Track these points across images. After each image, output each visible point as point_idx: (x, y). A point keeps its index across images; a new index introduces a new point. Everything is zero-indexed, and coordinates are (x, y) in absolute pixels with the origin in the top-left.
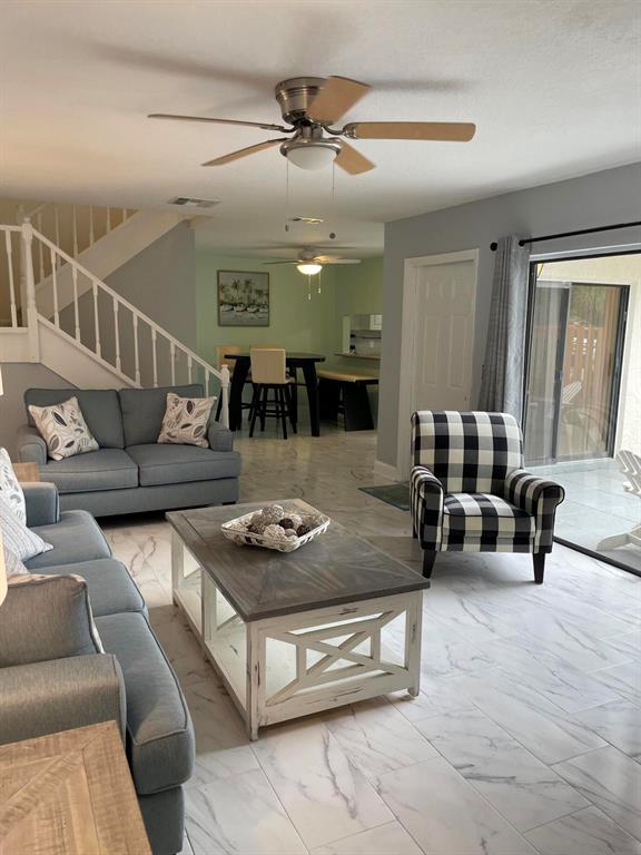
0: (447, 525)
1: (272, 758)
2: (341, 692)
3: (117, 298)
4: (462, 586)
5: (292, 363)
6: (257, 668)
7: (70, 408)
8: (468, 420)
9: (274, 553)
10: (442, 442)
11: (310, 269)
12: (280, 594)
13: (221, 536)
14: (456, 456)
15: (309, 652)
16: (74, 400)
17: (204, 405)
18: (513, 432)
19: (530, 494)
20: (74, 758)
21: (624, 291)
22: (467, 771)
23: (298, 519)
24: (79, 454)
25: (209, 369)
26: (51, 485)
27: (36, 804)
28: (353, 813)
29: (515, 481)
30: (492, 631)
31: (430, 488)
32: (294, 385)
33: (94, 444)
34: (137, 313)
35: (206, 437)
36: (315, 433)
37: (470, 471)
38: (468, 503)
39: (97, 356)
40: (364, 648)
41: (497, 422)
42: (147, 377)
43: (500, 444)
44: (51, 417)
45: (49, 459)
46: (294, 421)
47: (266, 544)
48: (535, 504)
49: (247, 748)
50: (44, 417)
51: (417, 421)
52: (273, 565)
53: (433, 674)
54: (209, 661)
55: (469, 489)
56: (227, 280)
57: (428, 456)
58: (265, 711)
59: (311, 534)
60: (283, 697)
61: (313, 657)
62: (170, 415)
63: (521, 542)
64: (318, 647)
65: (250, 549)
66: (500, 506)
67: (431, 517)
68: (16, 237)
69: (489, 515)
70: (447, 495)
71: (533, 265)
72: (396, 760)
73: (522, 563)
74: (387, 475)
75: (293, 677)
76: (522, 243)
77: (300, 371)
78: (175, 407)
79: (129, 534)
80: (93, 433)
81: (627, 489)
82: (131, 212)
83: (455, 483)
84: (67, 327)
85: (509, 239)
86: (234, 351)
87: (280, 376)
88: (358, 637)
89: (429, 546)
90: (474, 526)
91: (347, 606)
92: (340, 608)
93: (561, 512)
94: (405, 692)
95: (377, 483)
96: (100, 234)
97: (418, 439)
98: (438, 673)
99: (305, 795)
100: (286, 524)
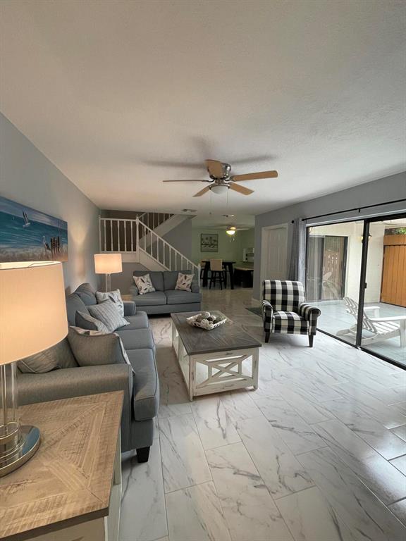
0: (274, 323)
1: (197, 409)
2: (226, 385)
3: (165, 242)
4: (279, 347)
5: (225, 264)
6: (193, 373)
7: (147, 277)
8: (284, 284)
9: (205, 330)
10: (274, 291)
11: (231, 232)
12: (203, 346)
13: (186, 323)
14: (279, 297)
15: (213, 369)
16: (148, 275)
17: (190, 277)
18: (301, 288)
19: (307, 312)
20: (103, 405)
21: (346, 239)
22: (273, 423)
23: (215, 318)
24: (149, 292)
25: (194, 265)
26: (133, 302)
27: (81, 423)
28: (224, 436)
29: (302, 307)
30: (290, 365)
31: (268, 308)
32: (226, 272)
33: (154, 289)
34: (171, 247)
35: (190, 288)
36: (232, 288)
37: (284, 303)
38: (283, 315)
39: (158, 261)
40: (235, 369)
41: (295, 285)
42: (173, 267)
43: (296, 293)
44: (140, 280)
45: (139, 294)
46: (225, 284)
47: (201, 326)
48: (309, 316)
49: (188, 404)
50: (138, 280)
51: (264, 284)
52: (203, 334)
53: (264, 380)
54: (180, 369)
55: (284, 309)
56: (204, 237)
57: (268, 296)
58: (195, 390)
59: (218, 323)
60: (203, 385)
61: (215, 371)
62: (179, 280)
63: (303, 330)
64: (217, 367)
65: (196, 328)
66: (295, 316)
67: (268, 320)
68: (134, 223)
69: (291, 319)
70: (275, 311)
71: (308, 228)
72: (245, 415)
73: (304, 339)
74: (256, 303)
75: (207, 378)
76: (303, 220)
77: (227, 267)
78: (181, 277)
79: (162, 321)
80: (154, 286)
81: (348, 312)
82: (172, 215)
83: (278, 307)
84: (148, 251)
85: (298, 219)
86: (205, 260)
87: (220, 268)
88: (233, 364)
89: (267, 331)
90: (285, 324)
91: (228, 352)
92: (225, 353)
93: (320, 320)
94: (252, 387)
95: (253, 306)
96: (161, 222)
97: (265, 290)
98: (266, 381)
99: (207, 427)
100: (210, 319)
